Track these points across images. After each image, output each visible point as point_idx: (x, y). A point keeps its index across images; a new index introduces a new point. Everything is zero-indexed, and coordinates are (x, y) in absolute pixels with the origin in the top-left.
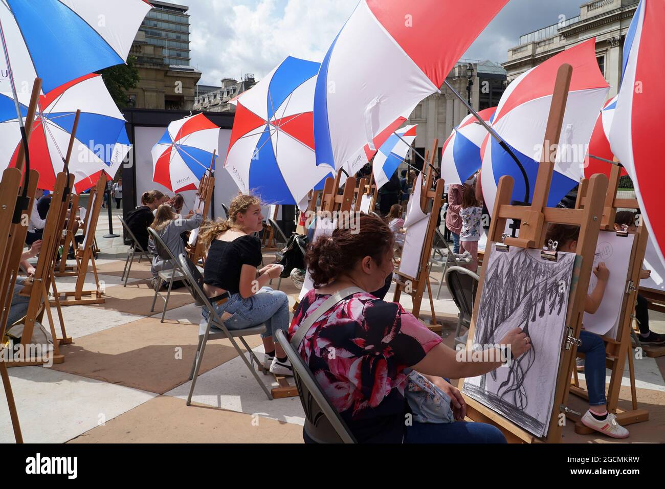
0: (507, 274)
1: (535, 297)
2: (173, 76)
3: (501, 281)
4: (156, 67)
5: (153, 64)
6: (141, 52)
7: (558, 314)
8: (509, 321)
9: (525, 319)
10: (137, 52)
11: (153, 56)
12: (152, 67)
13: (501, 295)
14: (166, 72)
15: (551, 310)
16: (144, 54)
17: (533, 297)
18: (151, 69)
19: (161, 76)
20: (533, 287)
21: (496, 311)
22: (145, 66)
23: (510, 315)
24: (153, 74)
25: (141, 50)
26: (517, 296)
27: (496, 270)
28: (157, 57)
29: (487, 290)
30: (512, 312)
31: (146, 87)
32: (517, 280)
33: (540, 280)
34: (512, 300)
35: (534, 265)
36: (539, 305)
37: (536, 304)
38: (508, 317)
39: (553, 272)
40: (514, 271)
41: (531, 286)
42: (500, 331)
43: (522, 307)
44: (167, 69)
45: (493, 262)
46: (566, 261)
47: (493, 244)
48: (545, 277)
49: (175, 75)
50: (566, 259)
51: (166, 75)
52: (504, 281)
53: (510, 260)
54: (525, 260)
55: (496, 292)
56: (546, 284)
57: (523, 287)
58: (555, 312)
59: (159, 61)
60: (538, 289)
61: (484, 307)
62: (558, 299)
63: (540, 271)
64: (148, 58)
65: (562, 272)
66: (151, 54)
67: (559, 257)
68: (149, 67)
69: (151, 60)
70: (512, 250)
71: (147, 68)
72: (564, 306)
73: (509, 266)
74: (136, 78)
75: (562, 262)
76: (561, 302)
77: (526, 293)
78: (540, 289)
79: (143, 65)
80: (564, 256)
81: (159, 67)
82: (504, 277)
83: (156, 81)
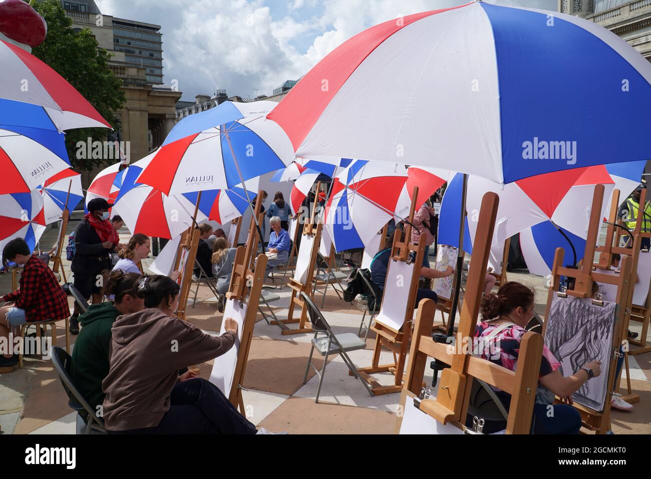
0: (566, 313)
1: (590, 328)
2: (156, 96)
3: (562, 316)
4: (139, 88)
5: (137, 85)
6: (124, 74)
7: (607, 338)
8: (571, 342)
9: (583, 341)
10: (121, 74)
11: (137, 77)
12: (136, 88)
13: (562, 325)
14: (150, 92)
15: (602, 336)
16: (128, 75)
17: (588, 328)
18: (134, 89)
19: (144, 96)
20: (588, 321)
21: (559, 335)
22: (129, 87)
23: (571, 338)
24: (136, 95)
25: (125, 72)
26: (575, 326)
27: (558, 309)
28: (140, 78)
29: (551, 321)
30: (572, 336)
31: (131, 106)
32: (575, 317)
33: (592, 317)
34: (572, 328)
35: (587, 308)
36: (593, 333)
37: (590, 332)
38: (569, 339)
39: (602, 313)
40: (572, 311)
41: (586, 321)
42: (564, 348)
43: (580, 334)
44: (151, 89)
45: (555, 304)
46: (610, 307)
47: (554, 292)
48: (596, 316)
49: (157, 94)
50: (609, 306)
51: (148, 95)
52: (565, 316)
53: (568, 303)
54: (580, 304)
55: (558, 323)
56: (597, 320)
57: (580, 321)
58: (604, 337)
59: (142, 82)
60: (591, 323)
61: (549, 331)
62: (606, 330)
63: (592, 312)
64: (132, 79)
65: (608, 313)
66: (134, 76)
67: (605, 304)
68: (133, 88)
69: (135, 81)
70: (570, 297)
71: (130, 89)
72: (610, 334)
73: (568, 307)
74: (123, 99)
75: (607, 308)
76: (608, 331)
77: (582, 325)
78: (593, 323)
79: (127, 86)
80: (608, 304)
81: (142, 88)
82: (564, 314)
83: (140, 100)
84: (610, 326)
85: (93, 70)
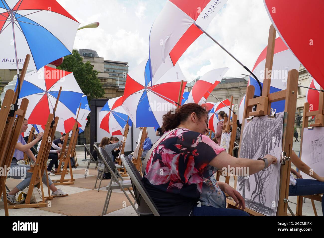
0: (252, 133)
1: (267, 140)
2: (120, 92)
3: (250, 137)
4: (113, 88)
5: (112, 86)
6: (106, 82)
7: (278, 146)
8: (255, 157)
9: (262, 154)
10: (104, 82)
11: (112, 83)
12: (111, 88)
13: (250, 144)
14: (117, 90)
15: (275, 145)
16: (108, 82)
17: (266, 141)
18: (110, 89)
19: (115, 92)
20: (265, 136)
21: (248, 154)
22: (108, 88)
23: (255, 154)
24: (111, 91)
25: (106, 81)
26: (258, 143)
27: (247, 132)
28: (113, 83)
29: (244, 144)
30: (256, 152)
31: (108, 97)
32: (258, 134)
33: (268, 130)
34: (256, 145)
35: (265, 124)
36: (269, 144)
37: (267, 144)
38: (254, 155)
39: (275, 124)
40: (256, 130)
41: (264, 135)
43: (261, 147)
44: (118, 88)
45: (246, 128)
46: (280, 117)
47: (245, 120)
48: (271, 129)
49: (121, 91)
50: (280, 116)
51: (117, 91)
53: (254, 125)
54: (261, 123)
55: (248, 144)
56: (272, 132)
57: (261, 137)
58: (277, 145)
59: (114, 85)
60: (267, 136)
61: (242, 153)
62: (278, 138)
63: (268, 126)
64: (109, 84)
65: (279, 123)
66: (110, 83)
67: (276, 116)
68: (110, 88)
69: (111, 85)
70: (254, 120)
71: (109, 89)
72: (281, 141)
73: (253, 128)
74: (103, 93)
75: (278, 118)
76: (279, 140)
77: (262, 140)
78: (269, 136)
79: (107, 87)
80: (279, 114)
81: (114, 88)
82: (251, 135)
83: (113, 94)
84: (280, 133)
85: (89, 79)
